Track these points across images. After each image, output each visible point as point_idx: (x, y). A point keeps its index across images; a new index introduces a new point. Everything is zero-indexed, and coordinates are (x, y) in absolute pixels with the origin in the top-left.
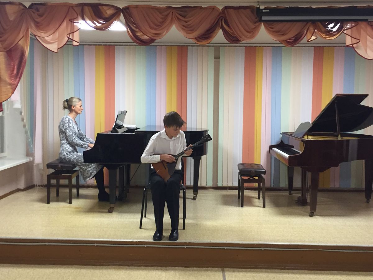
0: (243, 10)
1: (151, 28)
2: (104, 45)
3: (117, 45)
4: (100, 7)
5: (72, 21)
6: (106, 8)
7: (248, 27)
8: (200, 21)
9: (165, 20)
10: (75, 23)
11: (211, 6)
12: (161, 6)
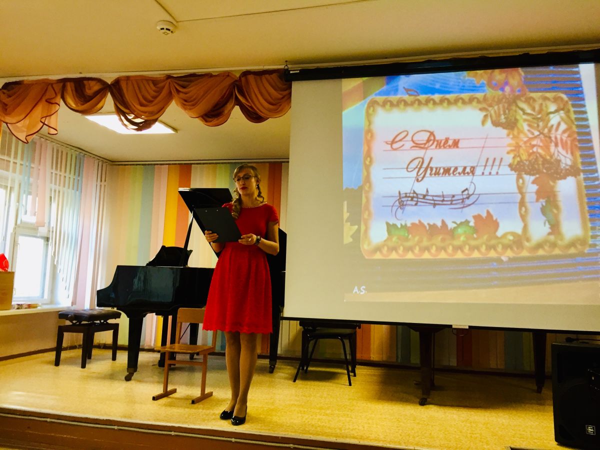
0: (267, 76)
1: (142, 105)
2: (179, 164)
3: (194, 164)
4: (85, 82)
5: (50, 102)
6: (92, 83)
7: (271, 98)
8: (206, 93)
9: (160, 94)
10: (52, 104)
11: (225, 72)
12: (159, 76)
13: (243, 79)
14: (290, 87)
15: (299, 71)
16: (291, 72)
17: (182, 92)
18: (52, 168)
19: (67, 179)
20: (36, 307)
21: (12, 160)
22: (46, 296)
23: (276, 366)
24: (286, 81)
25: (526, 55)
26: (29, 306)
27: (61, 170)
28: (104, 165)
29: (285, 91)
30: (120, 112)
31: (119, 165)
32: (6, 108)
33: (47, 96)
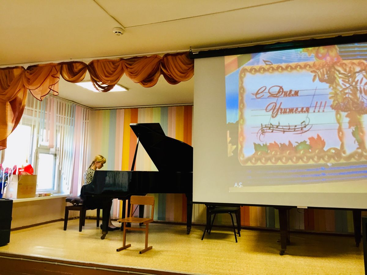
0: (179, 56)
1: (106, 76)
2: (130, 108)
3: (139, 108)
4: (74, 64)
5: (54, 76)
6: (78, 64)
7: (182, 69)
8: (143, 68)
9: (117, 69)
10: (55, 77)
11: (154, 55)
12: (116, 59)
13: (165, 59)
14: (193, 63)
15: (198, 53)
16: (193, 53)
17: (129, 68)
18: (57, 113)
19: (66, 119)
20: (49, 195)
21: (34, 109)
22: (55, 189)
23: (191, 230)
24: (190, 59)
25: (340, 37)
26: (46, 195)
27: (62, 115)
28: (87, 110)
29: (190, 64)
30: (94, 81)
31: (96, 110)
32: (29, 81)
33: (52, 73)
